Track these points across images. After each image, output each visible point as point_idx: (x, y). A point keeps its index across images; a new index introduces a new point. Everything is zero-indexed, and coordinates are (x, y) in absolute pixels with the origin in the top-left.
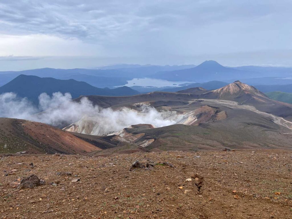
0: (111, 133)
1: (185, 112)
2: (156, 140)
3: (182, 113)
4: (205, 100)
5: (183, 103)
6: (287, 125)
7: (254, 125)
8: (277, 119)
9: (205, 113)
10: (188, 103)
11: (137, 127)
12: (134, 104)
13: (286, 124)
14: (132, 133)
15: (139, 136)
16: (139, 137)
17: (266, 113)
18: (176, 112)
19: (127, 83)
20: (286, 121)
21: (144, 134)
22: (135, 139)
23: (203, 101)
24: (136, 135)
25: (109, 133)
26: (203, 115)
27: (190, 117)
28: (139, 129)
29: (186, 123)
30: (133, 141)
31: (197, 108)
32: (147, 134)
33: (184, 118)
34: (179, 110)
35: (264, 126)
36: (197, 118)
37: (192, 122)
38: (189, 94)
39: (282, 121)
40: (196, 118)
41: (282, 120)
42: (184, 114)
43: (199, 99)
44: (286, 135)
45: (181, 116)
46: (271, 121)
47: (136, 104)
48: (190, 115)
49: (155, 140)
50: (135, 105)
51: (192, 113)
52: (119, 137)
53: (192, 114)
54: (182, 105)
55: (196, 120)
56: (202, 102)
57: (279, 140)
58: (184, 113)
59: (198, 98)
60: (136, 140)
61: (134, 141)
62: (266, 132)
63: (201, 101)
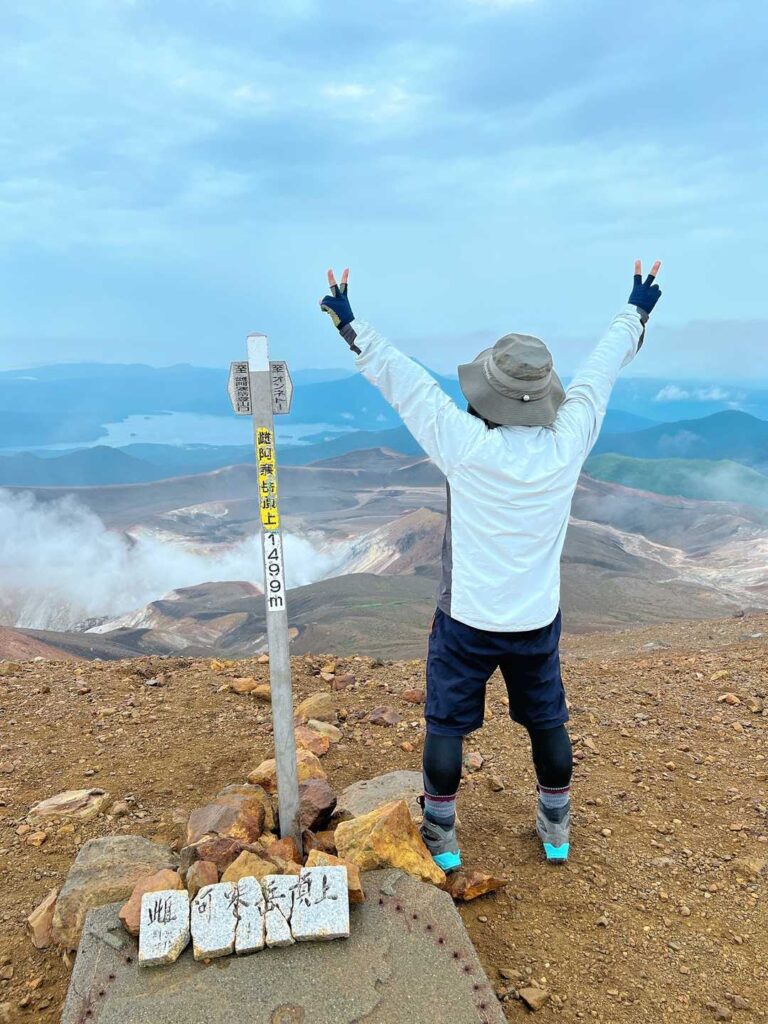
0: (97, 621)
1: (352, 532)
2: (307, 631)
3: (343, 535)
4: (407, 489)
5: (341, 501)
6: (659, 557)
7: (575, 562)
8: (629, 540)
9: (424, 532)
10: (356, 503)
11: (200, 595)
12: (169, 513)
13: (656, 552)
14: (192, 616)
15: (228, 623)
16: (226, 627)
17: (596, 524)
18: (323, 533)
19: (105, 433)
20: (655, 545)
21: (244, 615)
22: (216, 637)
23: (403, 492)
24: (213, 620)
25: (87, 624)
26: (417, 538)
27: (375, 547)
28: (208, 600)
29: (363, 566)
30: (212, 642)
31: (395, 519)
32: (256, 616)
33: (355, 554)
34: (332, 525)
35: (602, 565)
36: (402, 551)
37: (382, 563)
38: (355, 471)
39: (645, 547)
40: (394, 551)
41: (642, 542)
42: (352, 539)
43: (389, 488)
44: (667, 584)
45: (343, 547)
46: (616, 547)
47: (176, 512)
48: (374, 540)
49: (300, 631)
50: (173, 515)
51: (379, 535)
52: (163, 634)
53: (380, 537)
54: (339, 509)
55: (397, 556)
56: (399, 498)
57: (658, 601)
58: (351, 536)
59: (385, 486)
60: (218, 639)
61: (216, 642)
62: (616, 580)
63: (396, 493)
